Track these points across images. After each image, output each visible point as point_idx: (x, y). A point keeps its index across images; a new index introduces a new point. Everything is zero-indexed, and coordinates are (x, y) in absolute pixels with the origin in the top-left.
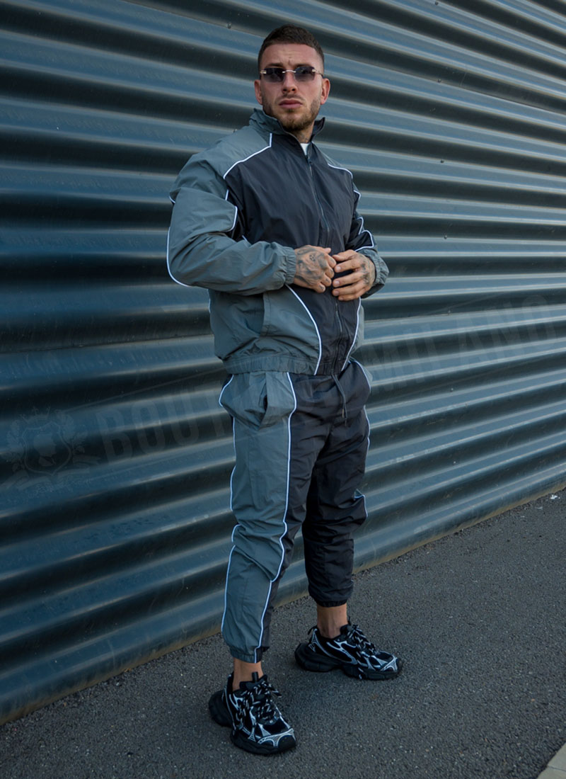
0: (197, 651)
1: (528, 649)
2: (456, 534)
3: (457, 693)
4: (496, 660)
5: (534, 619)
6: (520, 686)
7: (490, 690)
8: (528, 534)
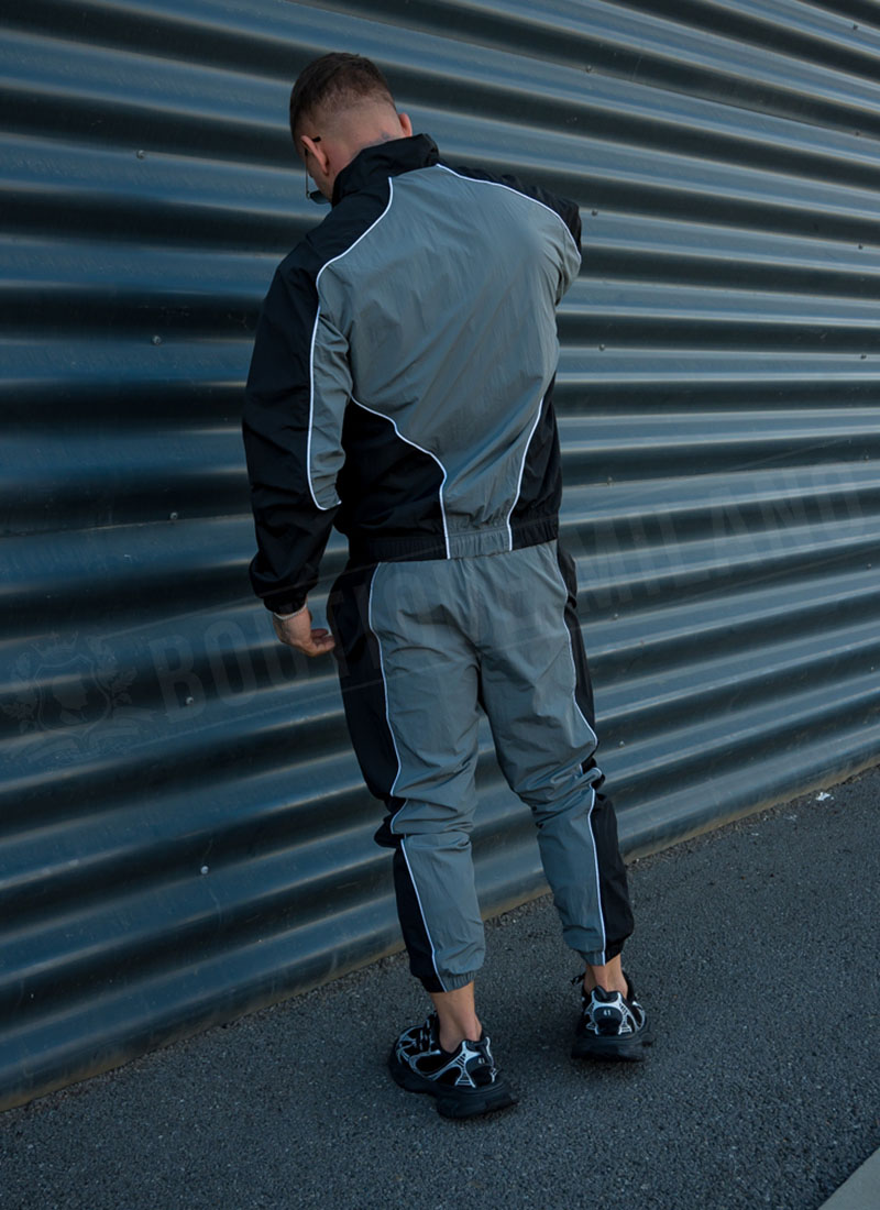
8: (752, 869)
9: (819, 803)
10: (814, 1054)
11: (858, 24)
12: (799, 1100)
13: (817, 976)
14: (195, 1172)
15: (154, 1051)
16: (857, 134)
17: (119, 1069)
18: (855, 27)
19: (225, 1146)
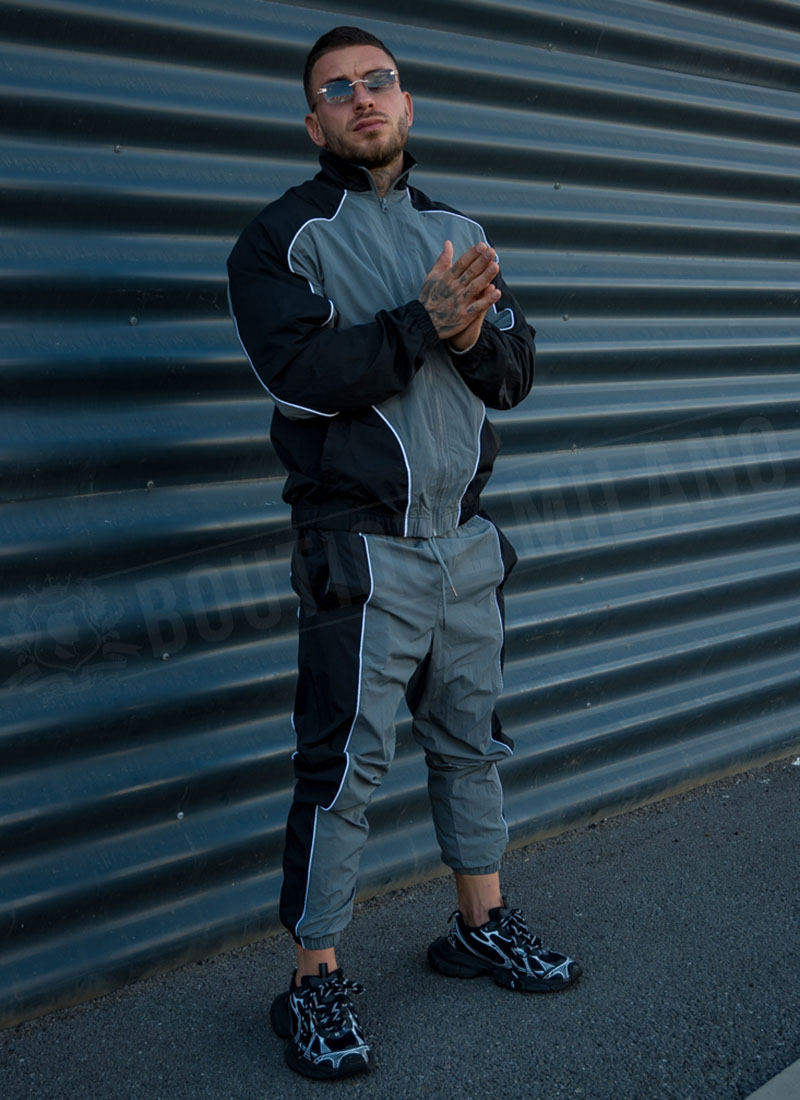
12: (731, 1023)
13: (766, 921)
14: (172, 1079)
17: (101, 998)
19: (199, 1059)
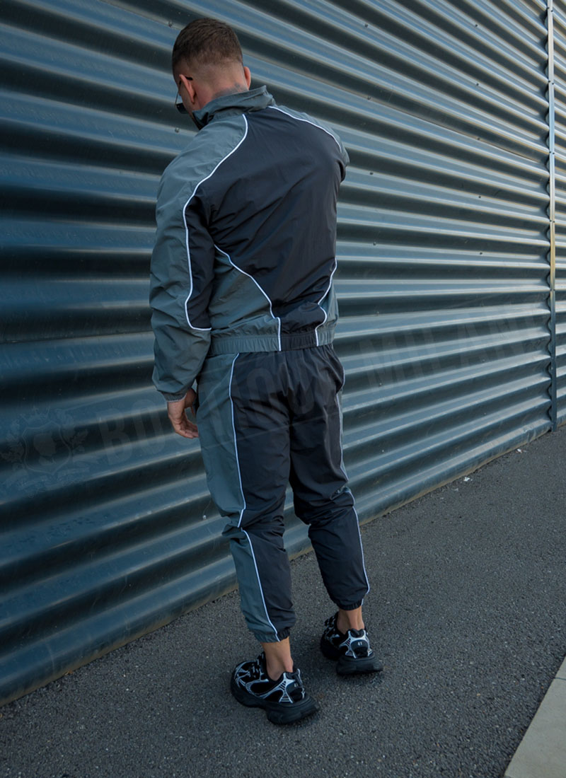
0: (141, 647)
1: (466, 636)
2: (385, 516)
3: (403, 689)
4: (437, 650)
5: (466, 602)
6: (464, 679)
7: (435, 684)
8: (448, 515)
9: (466, 482)
10: (523, 598)
11: (479, 83)
15: (183, 616)
16: (478, 139)
18: (478, 84)
